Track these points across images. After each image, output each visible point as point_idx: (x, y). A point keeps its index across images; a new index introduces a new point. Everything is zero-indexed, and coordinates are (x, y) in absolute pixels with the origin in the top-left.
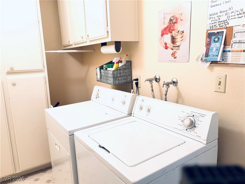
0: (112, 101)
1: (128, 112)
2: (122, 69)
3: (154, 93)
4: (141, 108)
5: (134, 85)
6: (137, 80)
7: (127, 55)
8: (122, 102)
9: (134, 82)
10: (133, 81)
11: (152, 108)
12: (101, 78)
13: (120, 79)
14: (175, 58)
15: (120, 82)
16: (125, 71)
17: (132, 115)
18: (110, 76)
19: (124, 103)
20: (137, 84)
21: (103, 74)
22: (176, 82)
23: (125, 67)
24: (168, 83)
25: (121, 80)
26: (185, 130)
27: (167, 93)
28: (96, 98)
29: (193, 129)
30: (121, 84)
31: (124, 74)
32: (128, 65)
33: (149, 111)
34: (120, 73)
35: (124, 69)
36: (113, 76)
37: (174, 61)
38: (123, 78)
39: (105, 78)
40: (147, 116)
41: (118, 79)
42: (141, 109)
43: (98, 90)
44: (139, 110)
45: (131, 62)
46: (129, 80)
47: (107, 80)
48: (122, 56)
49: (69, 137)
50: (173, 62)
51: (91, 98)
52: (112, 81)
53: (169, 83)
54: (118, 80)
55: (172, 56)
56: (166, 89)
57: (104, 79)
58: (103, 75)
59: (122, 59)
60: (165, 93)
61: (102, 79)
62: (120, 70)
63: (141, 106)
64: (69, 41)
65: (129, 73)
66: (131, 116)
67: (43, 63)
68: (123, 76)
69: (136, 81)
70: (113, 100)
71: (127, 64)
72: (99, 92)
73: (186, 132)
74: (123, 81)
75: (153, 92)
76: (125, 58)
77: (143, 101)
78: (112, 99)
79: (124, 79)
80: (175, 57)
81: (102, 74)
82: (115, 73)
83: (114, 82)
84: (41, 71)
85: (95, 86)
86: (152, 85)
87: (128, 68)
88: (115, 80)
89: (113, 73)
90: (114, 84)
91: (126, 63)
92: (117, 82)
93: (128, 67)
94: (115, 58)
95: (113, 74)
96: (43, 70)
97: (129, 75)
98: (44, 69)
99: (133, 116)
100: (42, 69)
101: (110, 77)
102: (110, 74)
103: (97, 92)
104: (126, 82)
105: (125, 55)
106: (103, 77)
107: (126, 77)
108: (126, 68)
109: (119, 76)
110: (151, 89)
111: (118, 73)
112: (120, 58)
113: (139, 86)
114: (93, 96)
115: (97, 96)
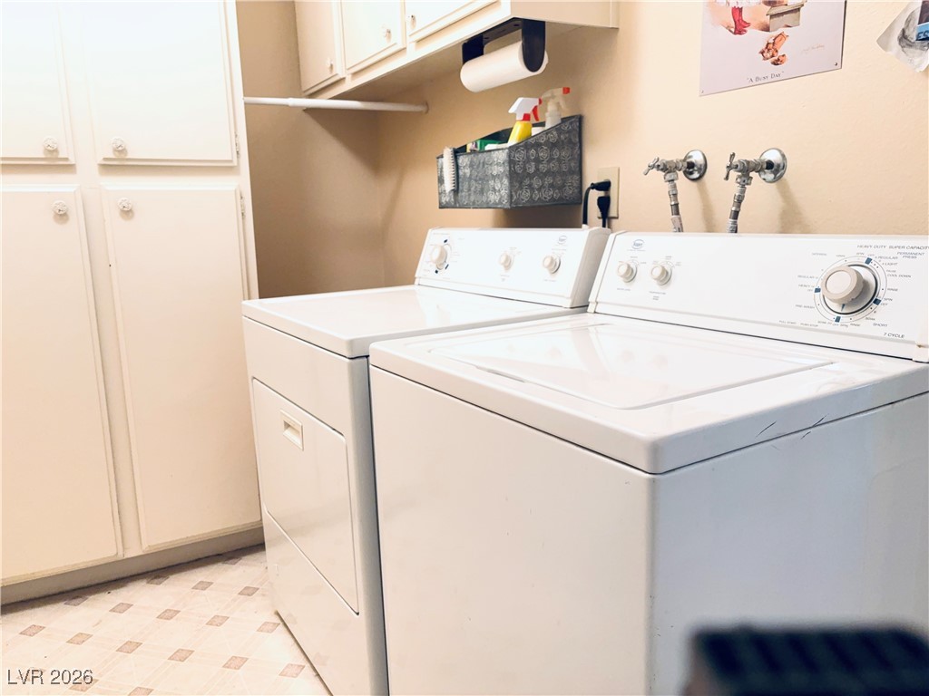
0: (502, 267)
1: (573, 297)
2: (547, 143)
3: (680, 219)
4: (630, 275)
5: (594, 210)
6: (605, 186)
7: (567, 91)
8: (548, 262)
9: (594, 195)
10: (589, 189)
11: (678, 264)
12: (456, 191)
13: (536, 183)
14: (775, 63)
15: (537, 196)
16: (556, 153)
17: (591, 309)
18: (496, 170)
19: (555, 267)
20: (604, 204)
21: (467, 171)
22: (779, 166)
23: (559, 135)
24: (748, 162)
25: (539, 189)
26: (827, 321)
27: (739, 206)
28: (437, 272)
29: (869, 310)
30: (539, 206)
31: (554, 166)
32: (568, 132)
33: (665, 277)
34: (538, 161)
35: (553, 146)
36: (510, 168)
37: (772, 76)
38: (549, 180)
39: (473, 189)
40: (656, 298)
41: (527, 182)
42: (627, 278)
43: (446, 241)
44: (621, 282)
45: (580, 119)
46: (569, 192)
47: (482, 192)
48: (547, 95)
49: (350, 365)
50: (766, 81)
51: (416, 275)
52: (504, 193)
53: (751, 165)
54: (530, 186)
55: (765, 59)
56: (736, 189)
57: (469, 190)
58: (468, 175)
59: (546, 105)
60: (734, 209)
61: (463, 194)
62: (537, 145)
63: (629, 267)
64: (332, 66)
65: (572, 164)
66: (586, 312)
67: (234, 137)
68: (548, 173)
69: (602, 194)
70: (508, 264)
71: (566, 127)
72: (447, 247)
73: (838, 327)
74: (548, 195)
75: (678, 213)
76: (558, 103)
77: (637, 245)
78: (503, 259)
79: (552, 186)
80: (779, 60)
81: (461, 173)
82: (519, 156)
83: (513, 193)
84: (226, 169)
85: (430, 230)
86: (675, 186)
87: (570, 141)
88: (517, 185)
89: (509, 156)
90: (511, 203)
91: (560, 122)
92: (525, 196)
93: (570, 139)
94: (520, 100)
95: (511, 162)
96: (235, 164)
97: (571, 172)
98: (238, 161)
99: (595, 312)
100: (231, 161)
101: (494, 177)
102: (498, 164)
103: (442, 247)
104: (561, 198)
105: (559, 91)
106: (464, 186)
107: (559, 181)
108: (563, 141)
109: (532, 170)
110: (668, 202)
111: (528, 160)
112: (540, 102)
113: (612, 213)
114: (424, 268)
115: (441, 264)
